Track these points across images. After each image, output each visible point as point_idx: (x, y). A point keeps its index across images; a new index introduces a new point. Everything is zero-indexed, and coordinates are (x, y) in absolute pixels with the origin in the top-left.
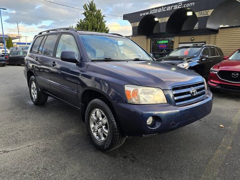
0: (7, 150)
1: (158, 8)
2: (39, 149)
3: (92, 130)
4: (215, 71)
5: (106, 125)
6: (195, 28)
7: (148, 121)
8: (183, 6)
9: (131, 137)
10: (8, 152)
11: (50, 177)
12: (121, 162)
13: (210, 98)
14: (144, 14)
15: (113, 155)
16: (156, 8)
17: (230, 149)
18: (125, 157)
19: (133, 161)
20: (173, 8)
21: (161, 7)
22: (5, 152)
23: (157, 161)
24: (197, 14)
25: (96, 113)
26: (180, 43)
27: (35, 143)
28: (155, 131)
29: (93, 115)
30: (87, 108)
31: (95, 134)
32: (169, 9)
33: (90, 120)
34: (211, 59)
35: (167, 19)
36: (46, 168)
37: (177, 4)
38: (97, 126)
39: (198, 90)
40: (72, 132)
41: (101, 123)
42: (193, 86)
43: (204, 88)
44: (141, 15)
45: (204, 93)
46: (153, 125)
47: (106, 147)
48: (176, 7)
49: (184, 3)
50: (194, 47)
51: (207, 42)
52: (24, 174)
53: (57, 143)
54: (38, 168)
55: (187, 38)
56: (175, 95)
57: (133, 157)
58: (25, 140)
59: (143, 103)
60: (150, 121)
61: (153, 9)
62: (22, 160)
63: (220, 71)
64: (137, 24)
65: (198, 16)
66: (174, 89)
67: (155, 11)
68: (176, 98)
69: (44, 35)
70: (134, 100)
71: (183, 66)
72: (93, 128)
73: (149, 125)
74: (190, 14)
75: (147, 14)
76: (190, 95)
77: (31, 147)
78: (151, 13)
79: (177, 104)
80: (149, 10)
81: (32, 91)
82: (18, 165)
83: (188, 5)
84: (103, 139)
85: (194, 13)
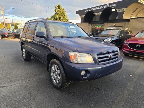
0: (5, 86)
1: (95, 7)
2: (22, 86)
3: (52, 76)
4: (126, 44)
5: (59, 74)
6: (116, 19)
7: (82, 73)
8: (109, 6)
9: (73, 82)
10: (5, 87)
11: (26, 103)
12: (67, 96)
13: (121, 60)
14: (88, 11)
15: (63, 91)
16: (94, 7)
17: (132, 90)
18: (69, 93)
19: (73, 95)
20: (104, 7)
21: (97, 7)
22: (4, 87)
23: (87, 96)
24: (118, 10)
25: (54, 67)
26: (107, 27)
27: (21, 82)
28: (86, 79)
29: (53, 68)
30: (50, 64)
31: (53, 78)
32: (101, 8)
33: (51, 70)
34: (125, 36)
35: (100, 13)
36: (24, 97)
37: (106, 5)
38: (54, 75)
39: (113, 55)
40: (42, 76)
41: (57, 73)
42: (111, 53)
43: (117, 54)
44: (86, 11)
45: (117, 57)
46: (85, 75)
47: (59, 86)
48: (105, 7)
49: (110, 4)
50: (115, 29)
51: (123, 26)
52: (12, 100)
53: (33, 83)
54: (20, 97)
55: (112, 24)
56: (99, 58)
57: (74, 93)
58: (15, 81)
59: (80, 62)
60: (83, 73)
61: (92, 8)
62: (12, 92)
63: (129, 43)
64: (84, 16)
65: (118, 12)
66: (99, 55)
67: (94, 9)
68: (99, 60)
69: (30, 23)
70: (74, 61)
71: (108, 40)
72: (53, 75)
73: (82, 76)
74: (113, 10)
75: (89, 10)
76: (108, 58)
77: (18, 84)
78: (92, 10)
79: (100, 63)
80: (90, 9)
81: (23, 53)
82: (10, 95)
83: (112, 5)
84: (58, 82)
85: (116, 10)
